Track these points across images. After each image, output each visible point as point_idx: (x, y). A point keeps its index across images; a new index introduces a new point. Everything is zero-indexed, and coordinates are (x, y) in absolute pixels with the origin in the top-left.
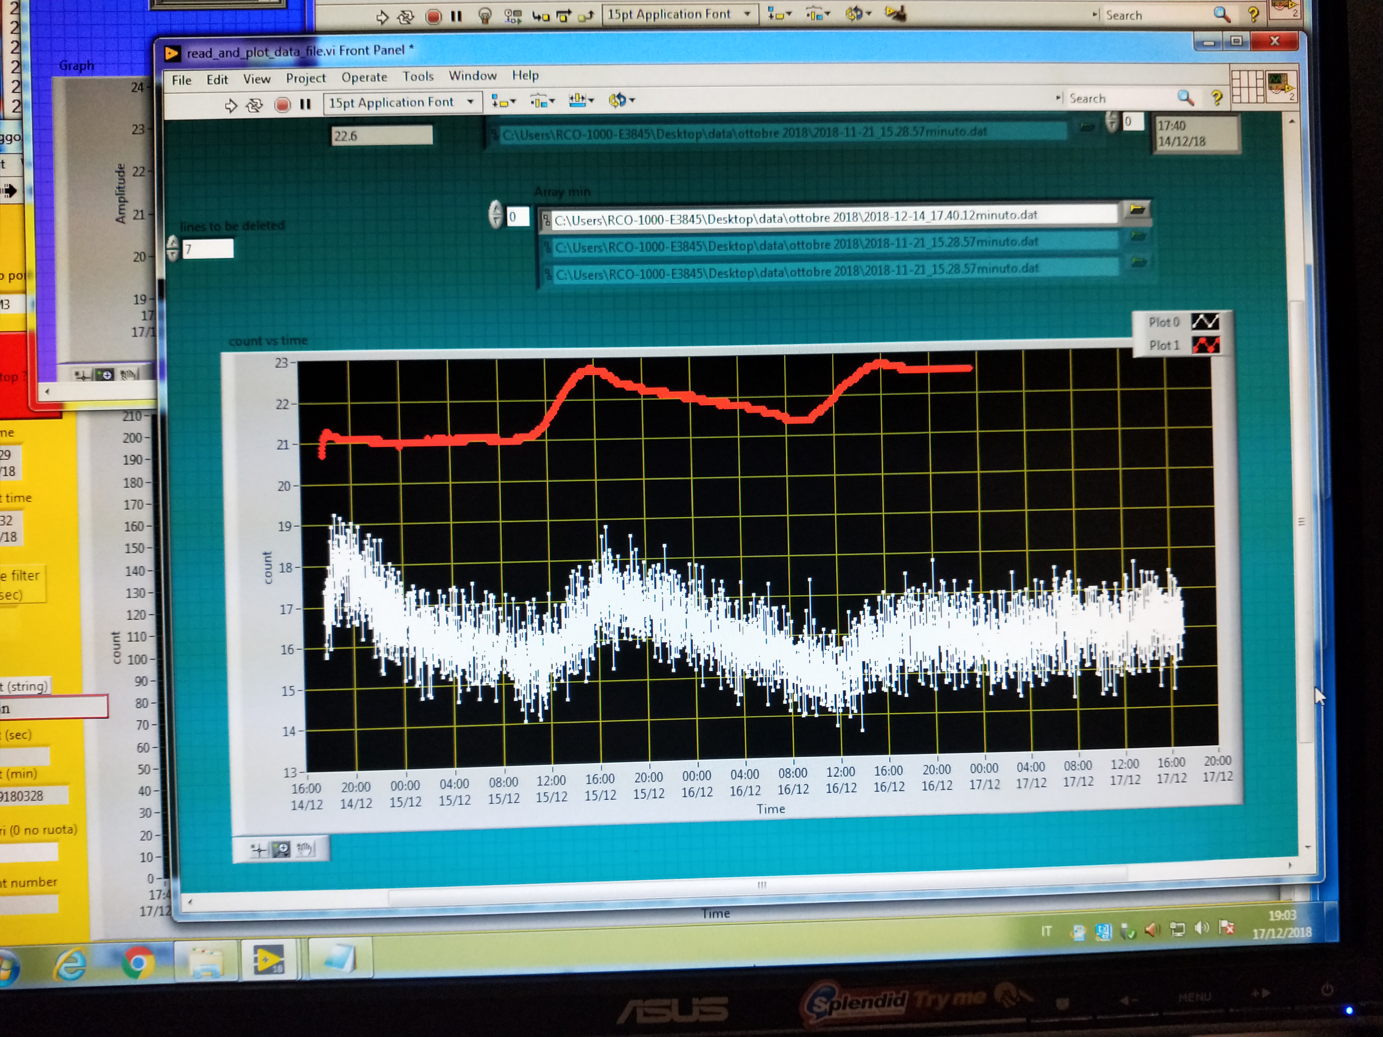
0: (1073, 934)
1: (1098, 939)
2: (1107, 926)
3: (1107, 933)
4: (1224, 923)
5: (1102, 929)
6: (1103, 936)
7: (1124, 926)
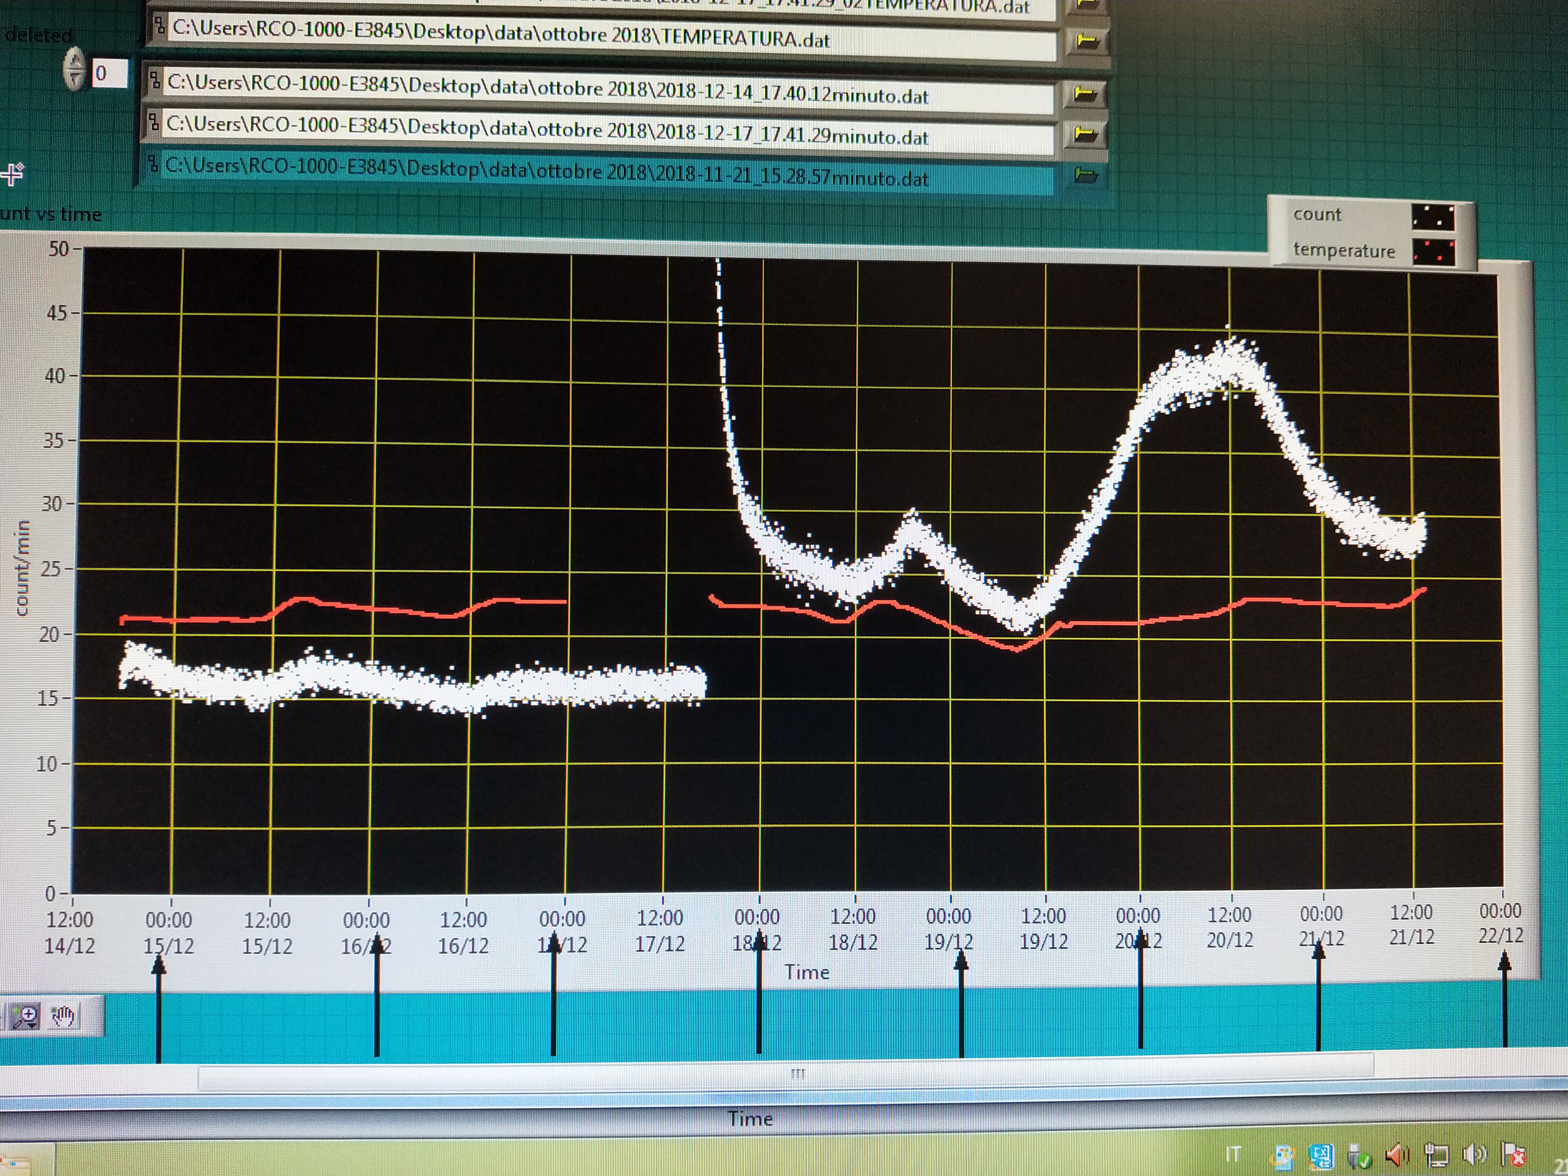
0: (1275, 1159)
1: (1312, 1168)
2: (1328, 1147)
3: (1328, 1159)
4: (1510, 1149)
5: (1319, 1152)
6: (1321, 1163)
7: (1354, 1148)
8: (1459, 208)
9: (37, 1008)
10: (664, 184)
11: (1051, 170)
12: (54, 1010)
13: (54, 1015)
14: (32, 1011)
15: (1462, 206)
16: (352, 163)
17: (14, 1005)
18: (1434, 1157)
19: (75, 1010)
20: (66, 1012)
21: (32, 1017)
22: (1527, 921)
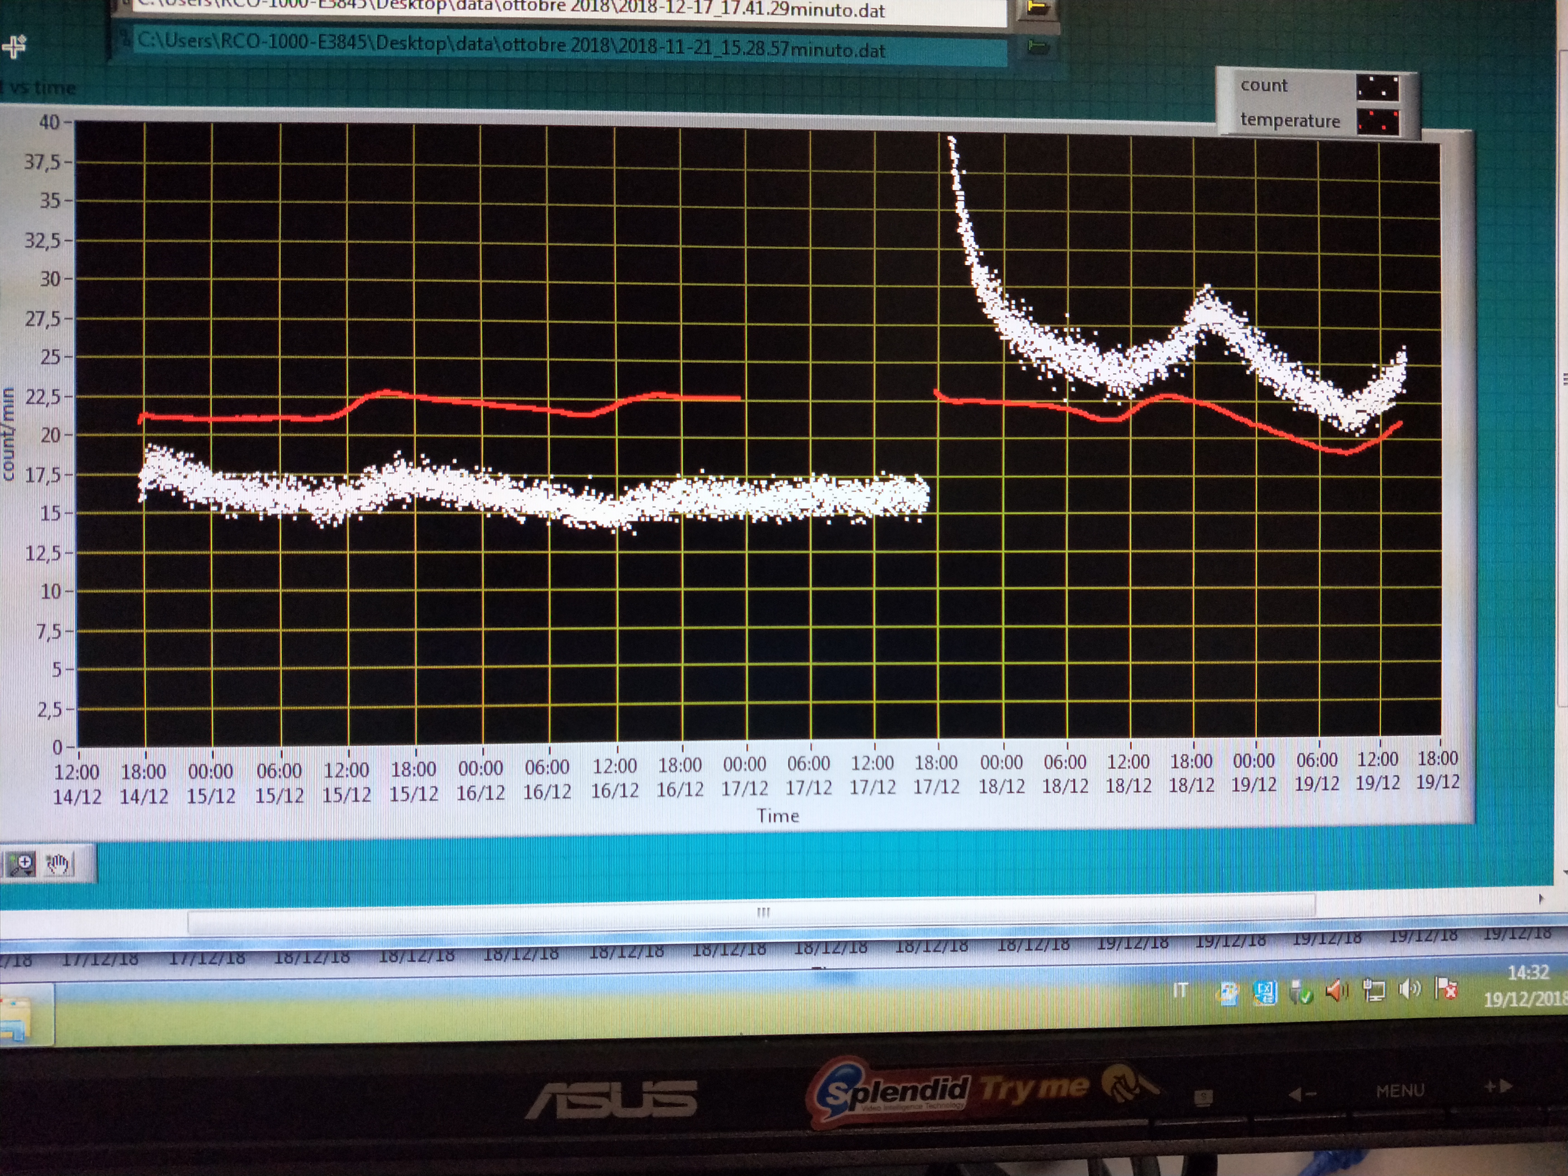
8: (1402, 77)
9: (33, 856)
10: (628, 56)
11: (1004, 43)
12: (49, 858)
13: (49, 864)
14: (28, 859)
15: (1406, 77)
16: (324, 38)
17: (9, 854)
18: (1372, 992)
19: (68, 857)
20: (61, 860)
21: (28, 864)
22: (1463, 768)
